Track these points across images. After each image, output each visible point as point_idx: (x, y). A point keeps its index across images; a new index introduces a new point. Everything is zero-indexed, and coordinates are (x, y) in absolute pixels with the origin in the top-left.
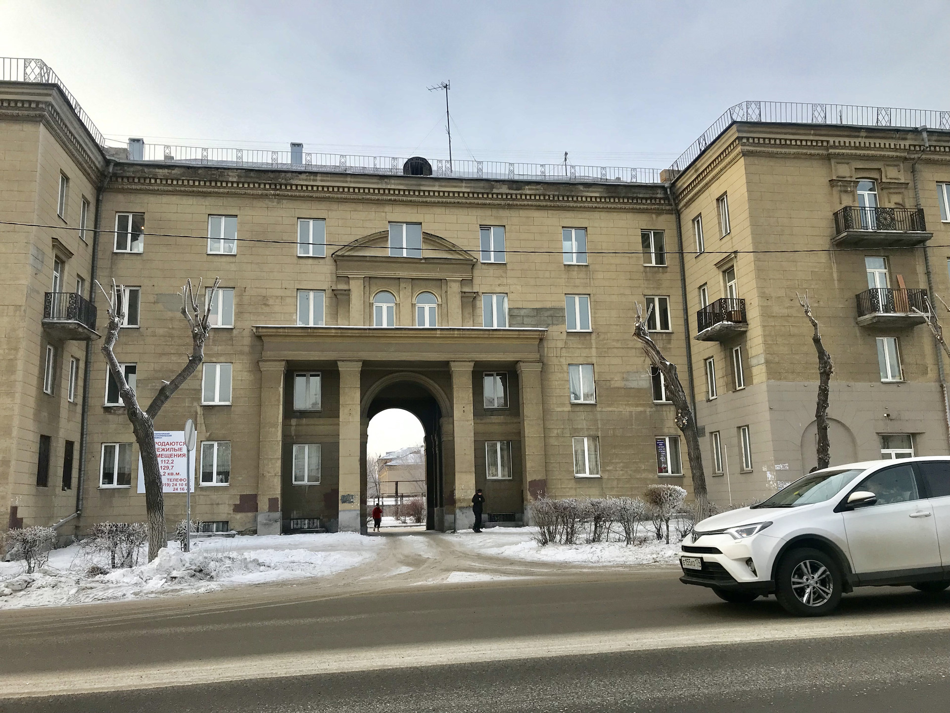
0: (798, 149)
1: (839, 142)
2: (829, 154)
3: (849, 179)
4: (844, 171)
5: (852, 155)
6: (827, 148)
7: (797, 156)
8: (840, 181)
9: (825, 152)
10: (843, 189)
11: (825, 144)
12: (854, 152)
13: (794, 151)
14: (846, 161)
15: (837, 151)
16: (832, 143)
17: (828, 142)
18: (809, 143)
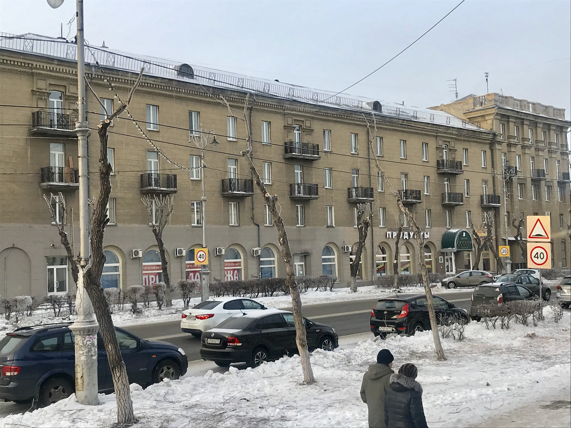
0: (12, 66)
1: (40, 65)
2: (32, 73)
3: (44, 91)
4: (42, 85)
5: (47, 75)
6: (32, 68)
7: (10, 71)
8: (38, 92)
9: (30, 71)
10: (40, 97)
11: (30, 66)
12: (49, 73)
13: (9, 67)
14: (44, 78)
15: (38, 71)
16: (35, 66)
17: (32, 64)
18: (19, 64)
